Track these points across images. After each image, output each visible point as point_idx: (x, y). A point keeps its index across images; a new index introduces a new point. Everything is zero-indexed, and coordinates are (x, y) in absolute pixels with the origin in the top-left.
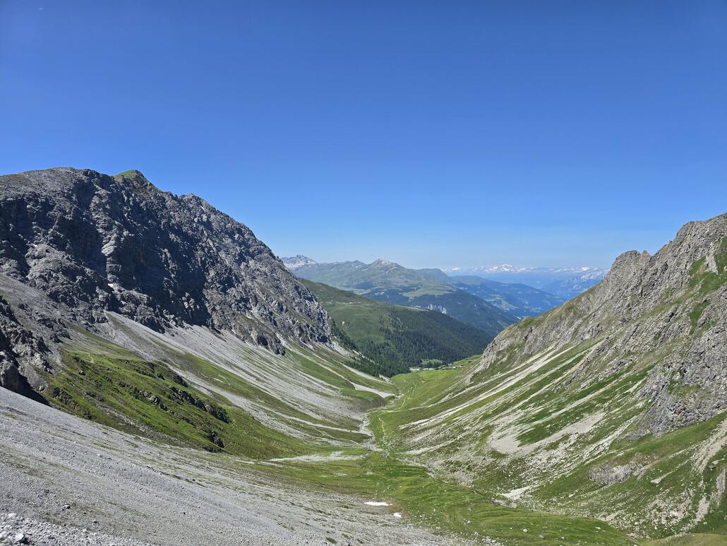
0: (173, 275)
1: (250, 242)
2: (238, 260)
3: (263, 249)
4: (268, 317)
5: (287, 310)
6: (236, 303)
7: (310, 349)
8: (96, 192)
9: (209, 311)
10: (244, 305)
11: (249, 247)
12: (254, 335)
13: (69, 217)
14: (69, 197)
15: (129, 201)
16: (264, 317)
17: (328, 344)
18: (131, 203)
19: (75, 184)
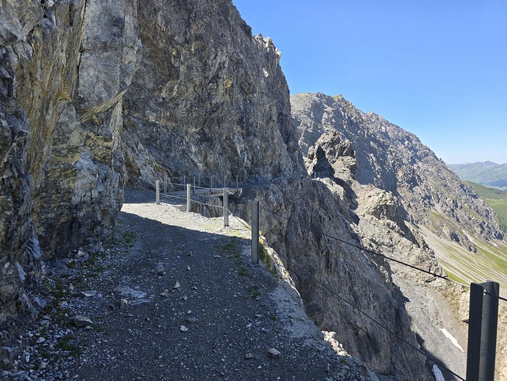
0: (379, 176)
1: (417, 147)
2: (411, 162)
3: (428, 153)
4: (451, 214)
5: (461, 208)
6: (422, 200)
7: (494, 247)
8: (325, 110)
9: (405, 208)
10: (429, 202)
11: (417, 151)
12: (446, 231)
13: (310, 130)
14: (309, 115)
15: (345, 116)
16: (447, 213)
17: (504, 241)
18: (346, 118)
19: (312, 104)
